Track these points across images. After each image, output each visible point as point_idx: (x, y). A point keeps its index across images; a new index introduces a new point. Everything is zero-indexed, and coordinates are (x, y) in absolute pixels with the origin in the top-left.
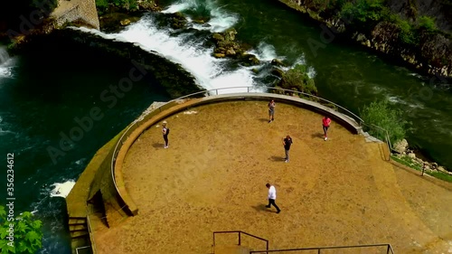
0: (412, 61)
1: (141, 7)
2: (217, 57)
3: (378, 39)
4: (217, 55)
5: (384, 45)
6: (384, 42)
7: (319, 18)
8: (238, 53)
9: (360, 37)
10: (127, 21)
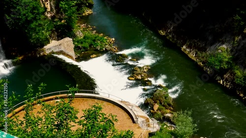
0: (242, 95)
1: (106, 49)
2: (129, 80)
3: (226, 80)
4: (130, 78)
5: (229, 84)
6: (229, 82)
7: (201, 64)
8: (143, 79)
9: (218, 78)
10: (94, 56)
